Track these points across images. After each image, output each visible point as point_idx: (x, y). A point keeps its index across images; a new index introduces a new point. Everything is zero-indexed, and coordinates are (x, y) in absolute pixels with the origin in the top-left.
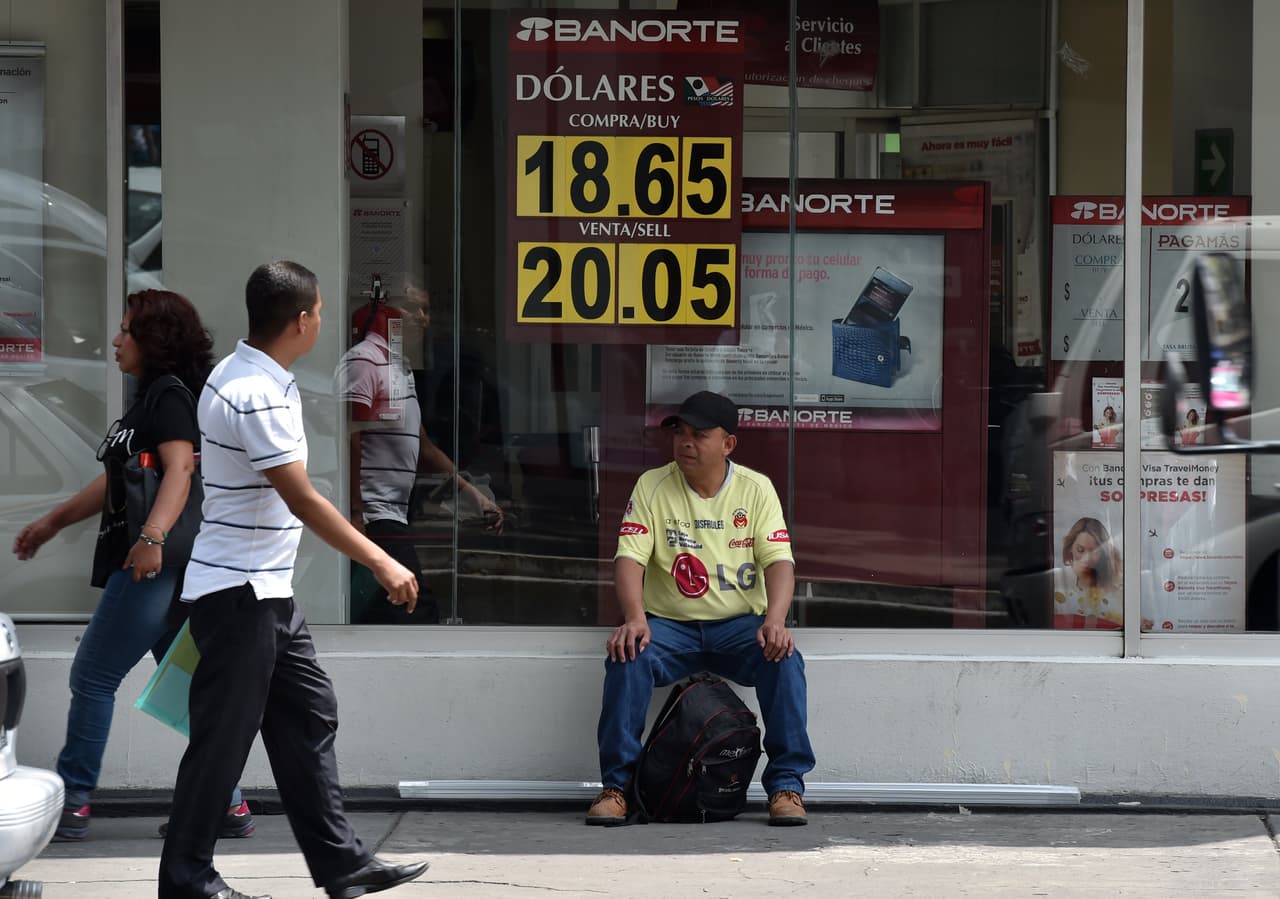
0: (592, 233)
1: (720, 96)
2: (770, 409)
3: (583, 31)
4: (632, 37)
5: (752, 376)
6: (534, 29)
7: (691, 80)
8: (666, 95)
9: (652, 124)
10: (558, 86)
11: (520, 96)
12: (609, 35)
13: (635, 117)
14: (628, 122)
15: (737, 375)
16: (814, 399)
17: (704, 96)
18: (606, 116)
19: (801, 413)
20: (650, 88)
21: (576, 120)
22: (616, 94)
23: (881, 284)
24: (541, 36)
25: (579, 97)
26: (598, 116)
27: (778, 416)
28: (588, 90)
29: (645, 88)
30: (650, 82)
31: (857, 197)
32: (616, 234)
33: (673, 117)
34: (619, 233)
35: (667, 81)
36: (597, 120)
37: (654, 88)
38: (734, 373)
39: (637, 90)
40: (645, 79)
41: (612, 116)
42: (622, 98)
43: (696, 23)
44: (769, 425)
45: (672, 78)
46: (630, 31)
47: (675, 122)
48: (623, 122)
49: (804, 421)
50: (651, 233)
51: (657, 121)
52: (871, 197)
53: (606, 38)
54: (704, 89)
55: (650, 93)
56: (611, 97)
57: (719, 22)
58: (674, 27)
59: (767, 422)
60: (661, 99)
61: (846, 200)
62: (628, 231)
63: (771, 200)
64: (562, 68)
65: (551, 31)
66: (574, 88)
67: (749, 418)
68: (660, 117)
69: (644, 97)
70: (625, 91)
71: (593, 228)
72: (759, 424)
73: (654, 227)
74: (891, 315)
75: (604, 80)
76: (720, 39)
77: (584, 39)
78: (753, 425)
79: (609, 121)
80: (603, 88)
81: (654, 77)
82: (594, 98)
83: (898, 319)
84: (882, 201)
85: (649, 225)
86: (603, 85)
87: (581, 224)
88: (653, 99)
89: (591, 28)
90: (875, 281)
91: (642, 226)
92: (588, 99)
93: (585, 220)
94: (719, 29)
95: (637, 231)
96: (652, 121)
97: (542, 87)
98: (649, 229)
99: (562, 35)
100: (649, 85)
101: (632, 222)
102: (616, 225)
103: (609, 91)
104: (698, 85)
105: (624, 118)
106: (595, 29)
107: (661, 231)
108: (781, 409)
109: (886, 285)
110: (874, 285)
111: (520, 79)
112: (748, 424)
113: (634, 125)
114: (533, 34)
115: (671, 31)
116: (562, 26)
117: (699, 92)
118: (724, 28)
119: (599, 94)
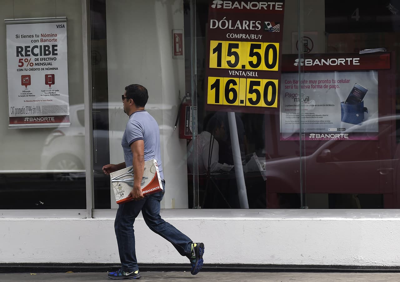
0: (233, 74)
1: (276, 28)
2: (321, 134)
3: (232, 5)
4: (248, 8)
5: (315, 122)
6: (217, 4)
7: (266, 23)
8: (258, 28)
9: (253, 37)
10: (223, 24)
11: (211, 27)
12: (241, 7)
13: (247, 35)
14: (245, 37)
15: (310, 122)
16: (335, 130)
17: (270, 28)
18: (238, 35)
19: (331, 135)
20: (253, 25)
21: (229, 36)
22: (242, 27)
23: (357, 89)
24: (219, 7)
25: (230, 28)
26: (236, 34)
27: (324, 136)
28: (233, 26)
29: (251, 25)
30: (253, 23)
31: (347, 59)
32: (241, 75)
33: (260, 35)
34: (242, 74)
35: (258, 23)
36: (235, 36)
37: (254, 25)
38: (309, 121)
39: (249, 26)
40: (251, 22)
41: (240, 34)
42: (244, 28)
43: (269, 3)
44: (321, 139)
45: (260, 22)
46: (248, 6)
47: (261, 37)
48: (244, 37)
49: (332, 137)
50: (252, 75)
51: (255, 36)
52: (351, 59)
53: (240, 8)
54: (270, 26)
55: (253, 27)
56: (240, 28)
57: (276, 3)
58: (262, 4)
59: (320, 138)
60: (256, 29)
61: (343, 60)
62: (244, 74)
63: (318, 61)
64: (225, 18)
65: (222, 5)
66: (229, 25)
67: (314, 137)
68: (256, 35)
69: (251, 28)
70: (245, 26)
71: (233, 73)
72: (317, 139)
73: (253, 73)
74: (361, 100)
75: (238, 22)
76: (276, 9)
77: (233, 8)
78: (315, 139)
79: (239, 36)
80: (238, 25)
81: (254, 22)
82: (235, 28)
83: (363, 101)
84: (355, 60)
85: (251, 72)
86: (238, 24)
87: (230, 71)
88: (254, 29)
89: (235, 4)
90: (355, 88)
91: (249, 73)
92: (233, 28)
93: (231, 70)
94: (276, 5)
95: (247, 74)
96: (253, 36)
97: (219, 24)
98: (251, 74)
99: (226, 6)
100: (253, 24)
101: (246, 71)
102: (241, 72)
103: (240, 26)
104: (268, 24)
105: (244, 35)
106: (236, 5)
107: (255, 74)
108: (324, 134)
109: (359, 90)
110: (354, 90)
111: (212, 21)
112: (314, 139)
113: (247, 38)
114: (216, 6)
115: (261, 6)
116: (226, 3)
117: (269, 27)
118: (278, 5)
119: (236, 27)
